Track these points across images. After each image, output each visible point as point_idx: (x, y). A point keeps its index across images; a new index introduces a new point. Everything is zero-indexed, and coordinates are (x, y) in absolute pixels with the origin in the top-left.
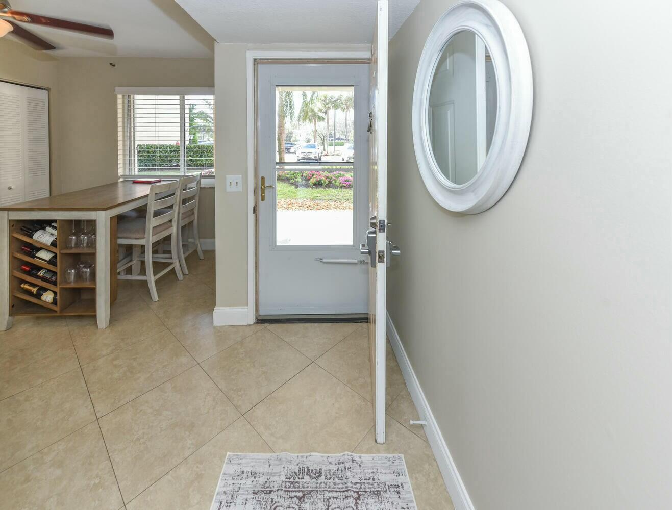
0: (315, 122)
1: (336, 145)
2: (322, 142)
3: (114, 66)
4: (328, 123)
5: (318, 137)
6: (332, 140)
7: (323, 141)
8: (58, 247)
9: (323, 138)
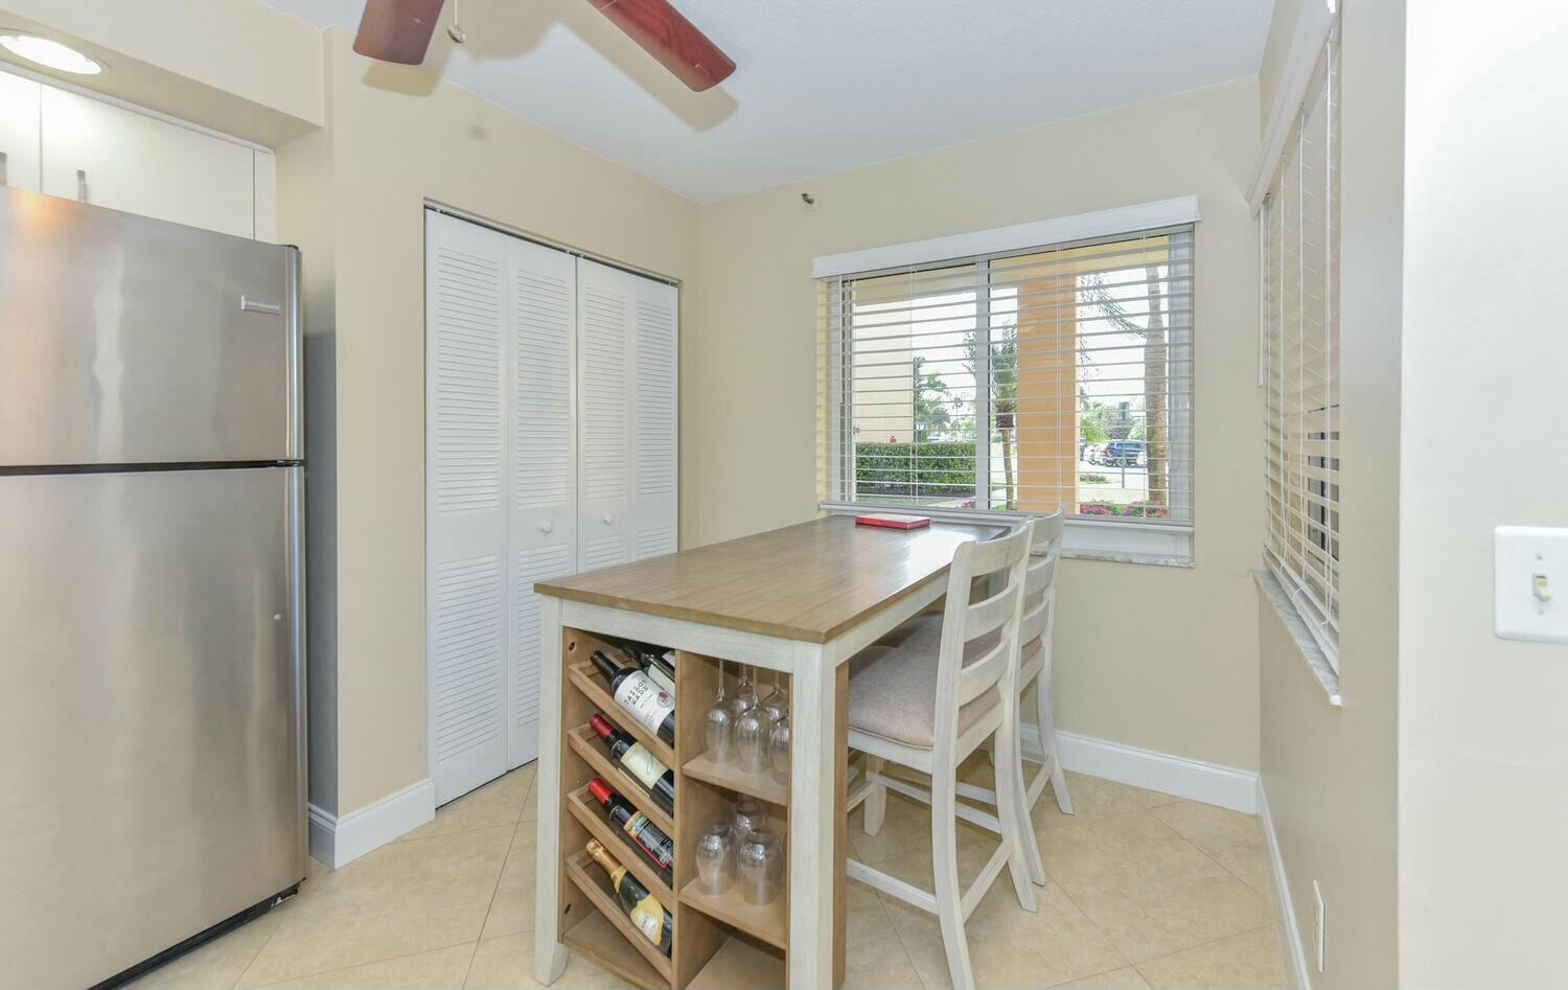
3: (810, 202)
8: (676, 745)
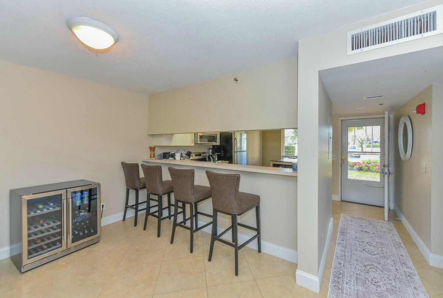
0: (355, 130)
1: (373, 147)
2: (360, 144)
4: (366, 131)
5: (357, 141)
6: (370, 143)
7: (362, 144)
9: (361, 141)
